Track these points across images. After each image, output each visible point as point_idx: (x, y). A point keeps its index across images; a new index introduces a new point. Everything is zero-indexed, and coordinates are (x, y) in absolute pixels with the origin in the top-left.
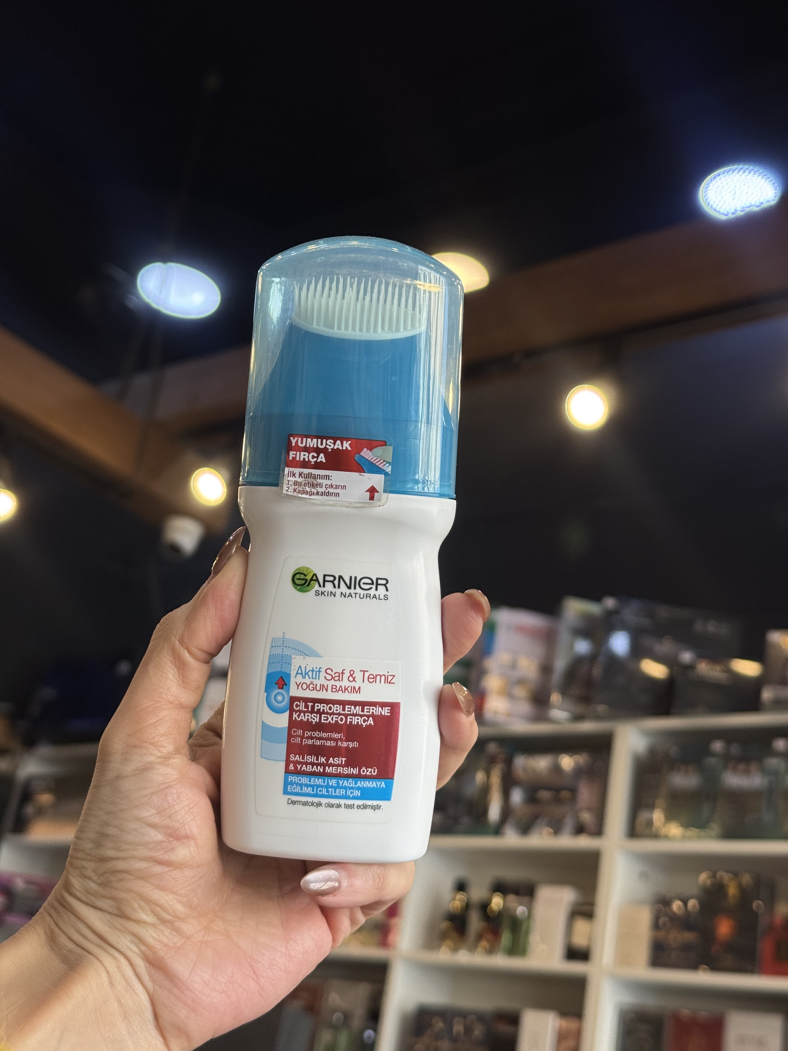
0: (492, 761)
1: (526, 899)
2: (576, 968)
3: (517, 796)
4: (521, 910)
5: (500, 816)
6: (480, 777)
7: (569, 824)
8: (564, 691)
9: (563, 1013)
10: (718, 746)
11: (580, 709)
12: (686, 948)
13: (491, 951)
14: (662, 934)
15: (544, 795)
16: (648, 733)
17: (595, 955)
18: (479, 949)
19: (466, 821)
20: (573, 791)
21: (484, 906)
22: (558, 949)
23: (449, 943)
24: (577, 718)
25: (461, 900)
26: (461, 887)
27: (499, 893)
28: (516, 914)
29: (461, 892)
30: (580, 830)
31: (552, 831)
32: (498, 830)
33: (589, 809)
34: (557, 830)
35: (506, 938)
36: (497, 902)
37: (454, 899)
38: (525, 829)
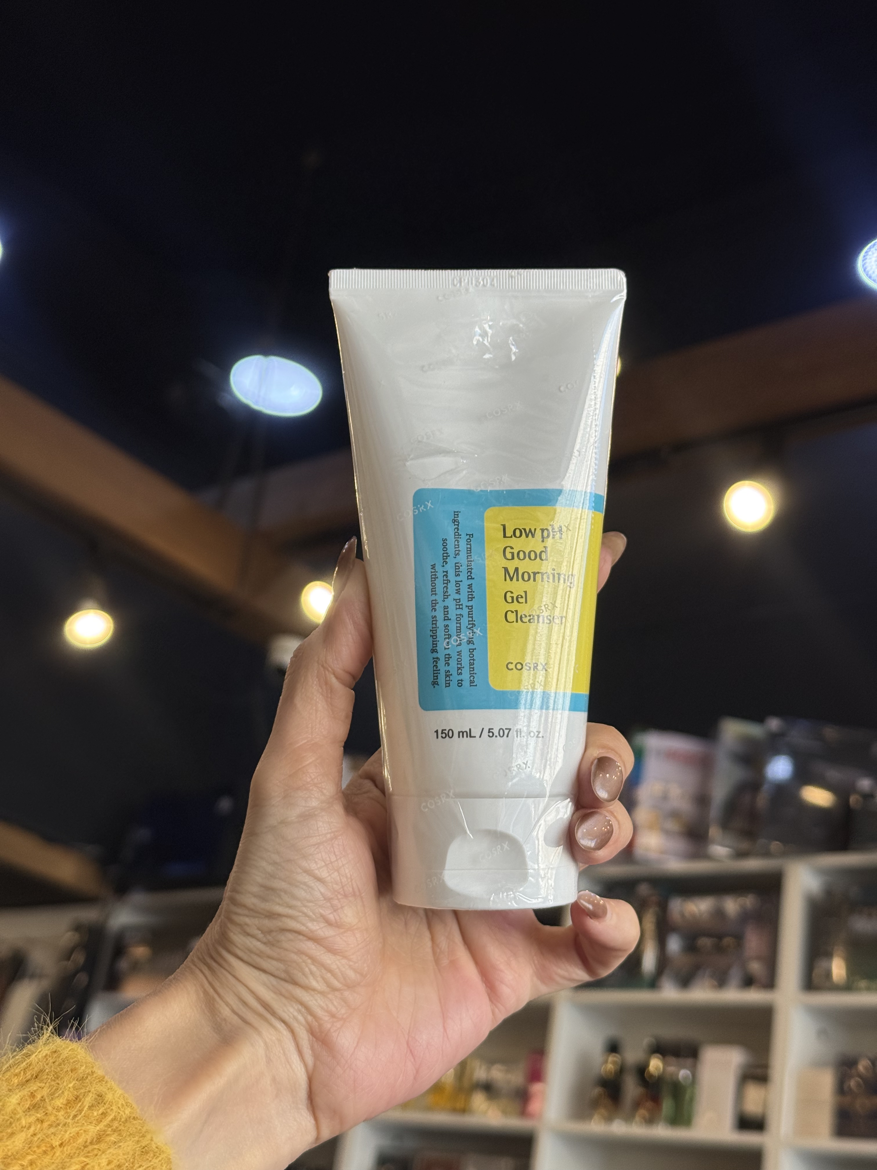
0: (644, 904)
1: (689, 1061)
2: (749, 1139)
3: (674, 945)
4: (683, 1074)
5: (655, 967)
7: (735, 976)
8: (725, 824)
11: (745, 845)
13: (650, 1121)
14: (847, 1100)
15: (705, 942)
16: (822, 872)
17: (771, 1124)
18: (637, 1118)
20: (739, 938)
21: (641, 1070)
22: (728, 1119)
23: (603, 1111)
24: (740, 855)
25: (614, 1063)
26: (613, 1047)
27: (658, 1055)
28: (678, 1079)
29: (614, 1054)
30: (748, 982)
31: (716, 983)
32: (653, 984)
33: (759, 958)
34: (721, 982)
35: (667, 1105)
36: (655, 1065)
37: (606, 1062)
38: (685, 982)
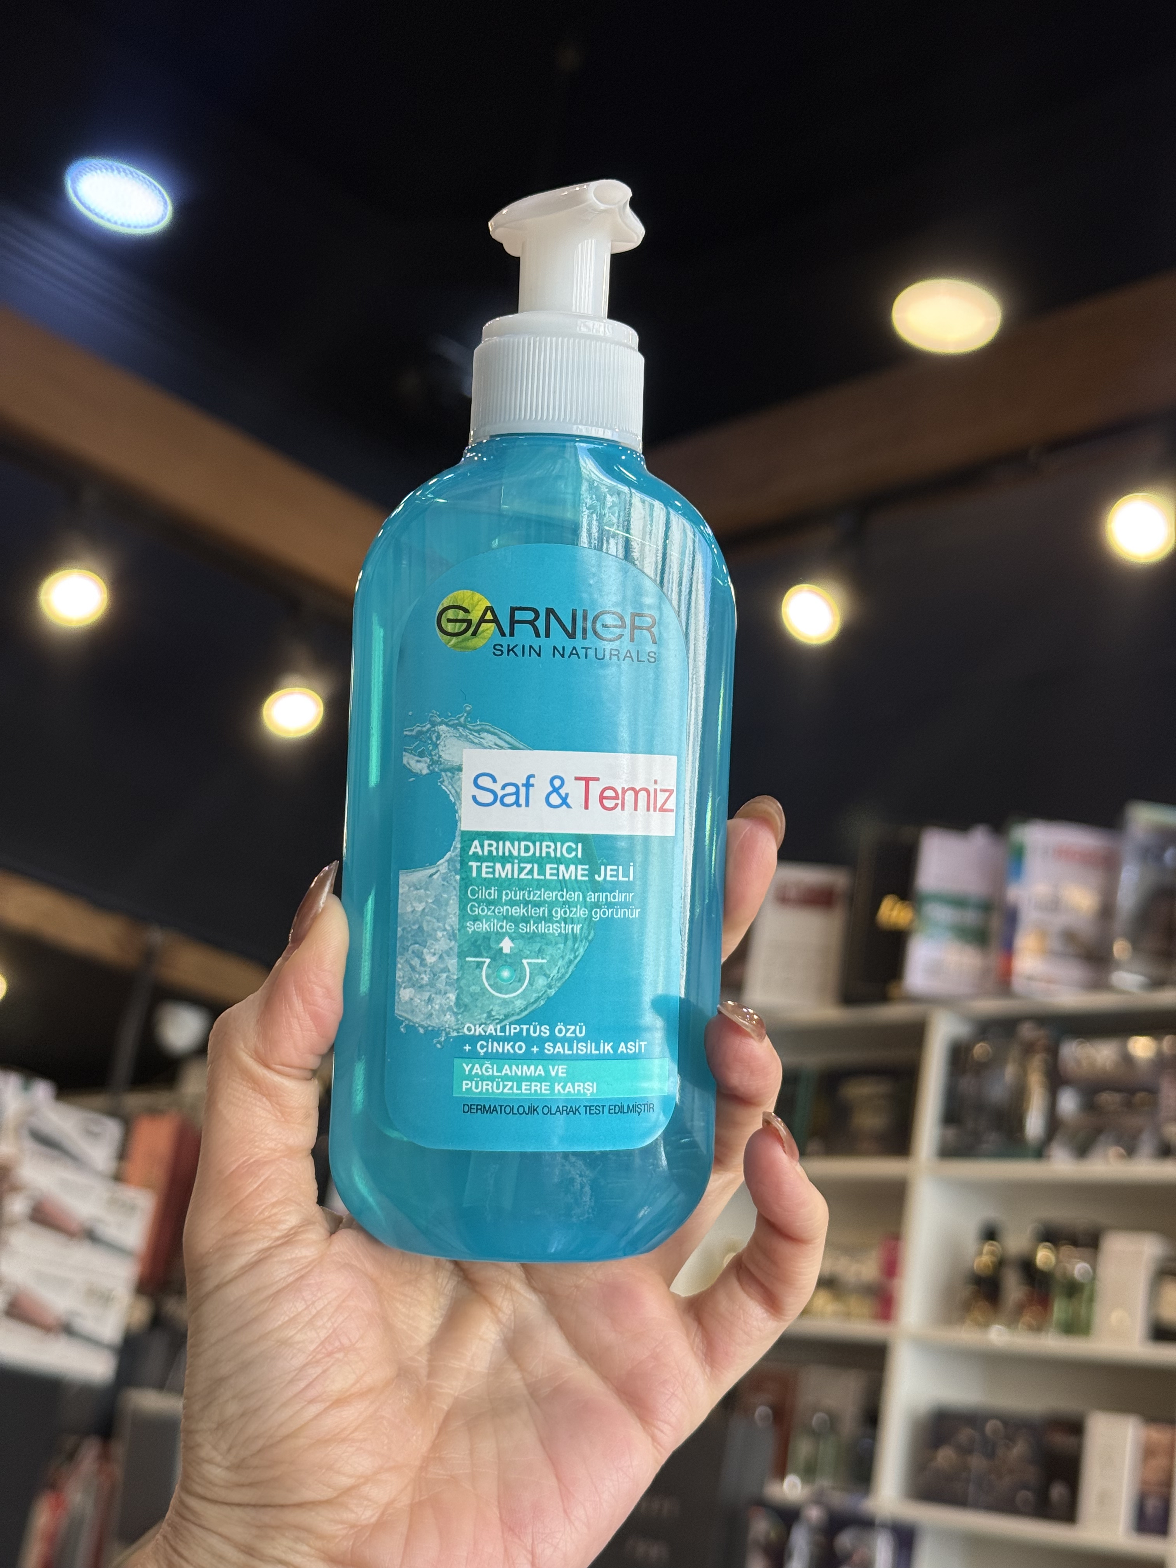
0: (1029, 1049)
1: (1087, 1252)
2: (1166, 1353)
3: (1068, 1102)
4: (1080, 1269)
5: (1043, 1130)
6: (1010, 1072)
7: (1148, 1143)
8: (1137, 941)
9: (1150, 1419)
11: (1161, 970)
13: (1038, 1328)
15: (1109, 1098)
18: (1022, 1325)
19: (992, 1139)
20: (1153, 1092)
21: (1027, 1263)
22: (1139, 1327)
23: (976, 1315)
24: (1157, 984)
25: (992, 1253)
26: (990, 1234)
27: (1048, 1244)
28: (1073, 1274)
29: (991, 1242)
30: (1165, 1151)
31: (1122, 1150)
32: (1040, 1152)
34: (1131, 1151)
35: (1059, 1308)
36: (1044, 1256)
37: (980, 1253)
38: (1082, 1150)
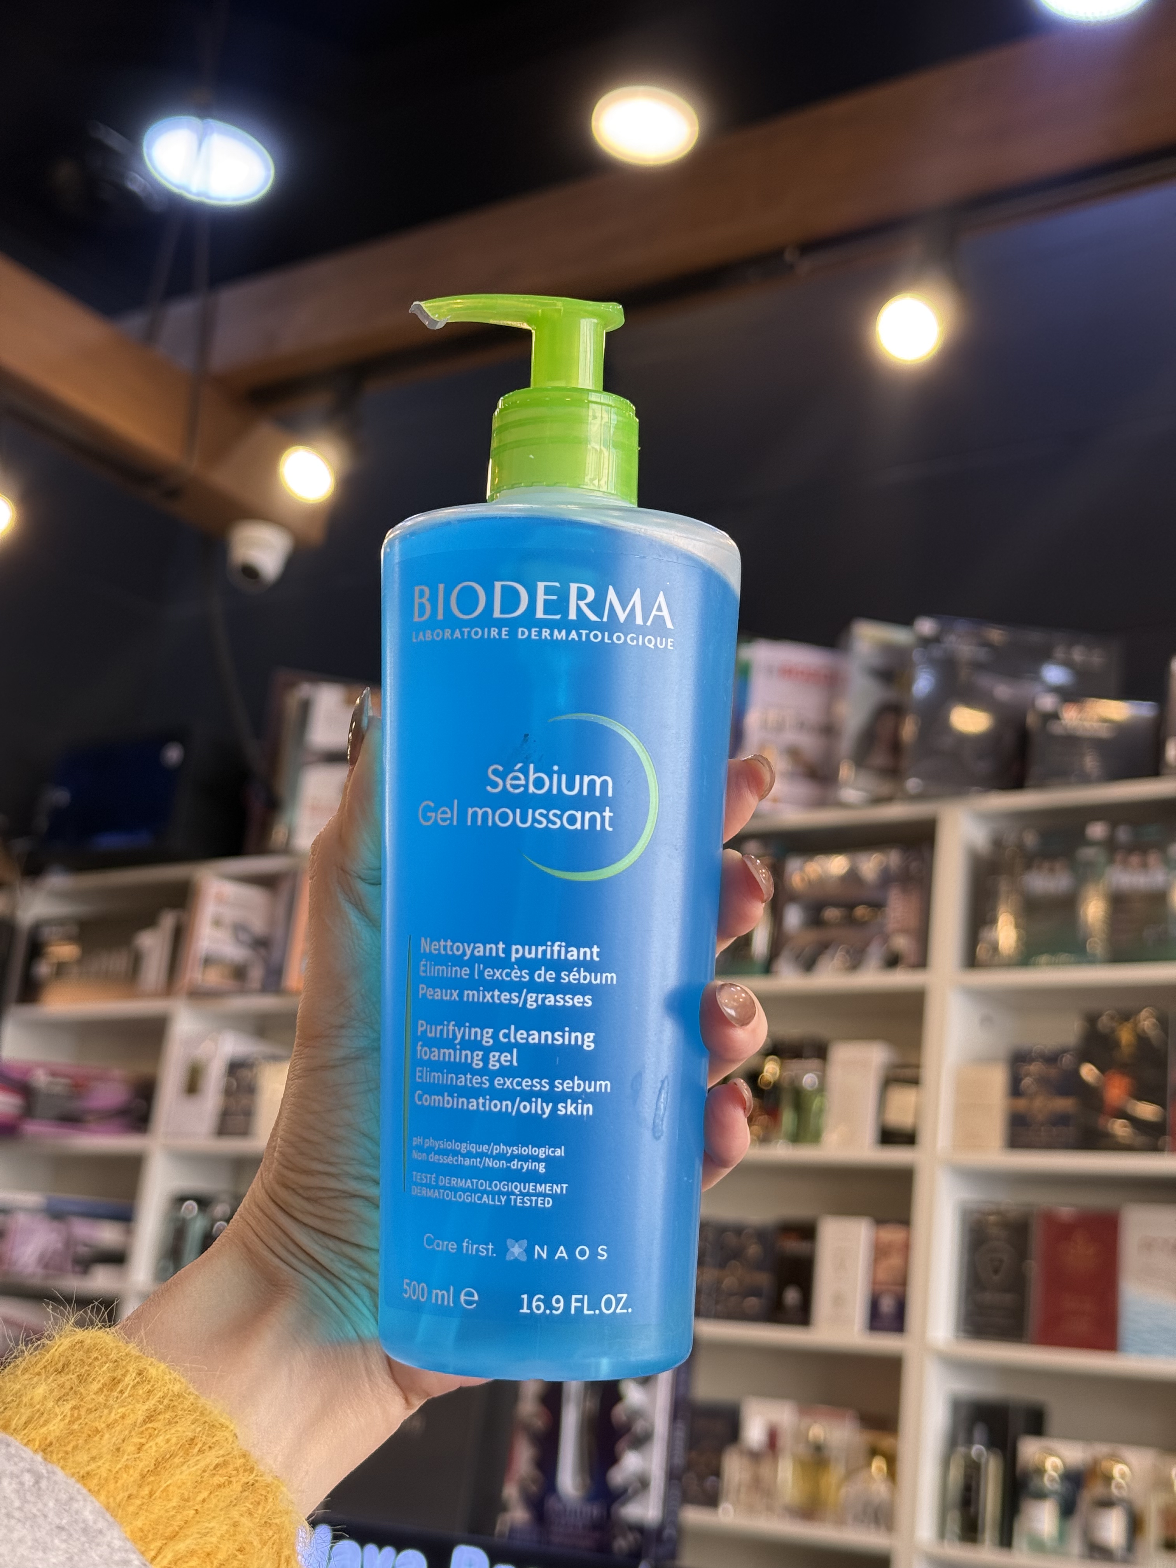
1: (814, 1063)
2: (896, 1156)
3: (793, 917)
4: (809, 1080)
5: (768, 947)
7: (875, 955)
8: (860, 759)
9: (880, 1221)
10: (1097, 830)
11: (885, 788)
12: (1061, 1120)
13: (768, 1139)
14: (1022, 1104)
15: (832, 913)
16: (986, 817)
17: (924, 1137)
20: (878, 906)
21: (753, 1077)
22: (868, 1132)
24: (879, 800)
27: (776, 1058)
28: (801, 1085)
30: (893, 961)
31: (849, 964)
32: (768, 968)
33: (904, 931)
34: (855, 963)
35: (788, 1118)
36: (771, 1069)
38: (809, 964)
